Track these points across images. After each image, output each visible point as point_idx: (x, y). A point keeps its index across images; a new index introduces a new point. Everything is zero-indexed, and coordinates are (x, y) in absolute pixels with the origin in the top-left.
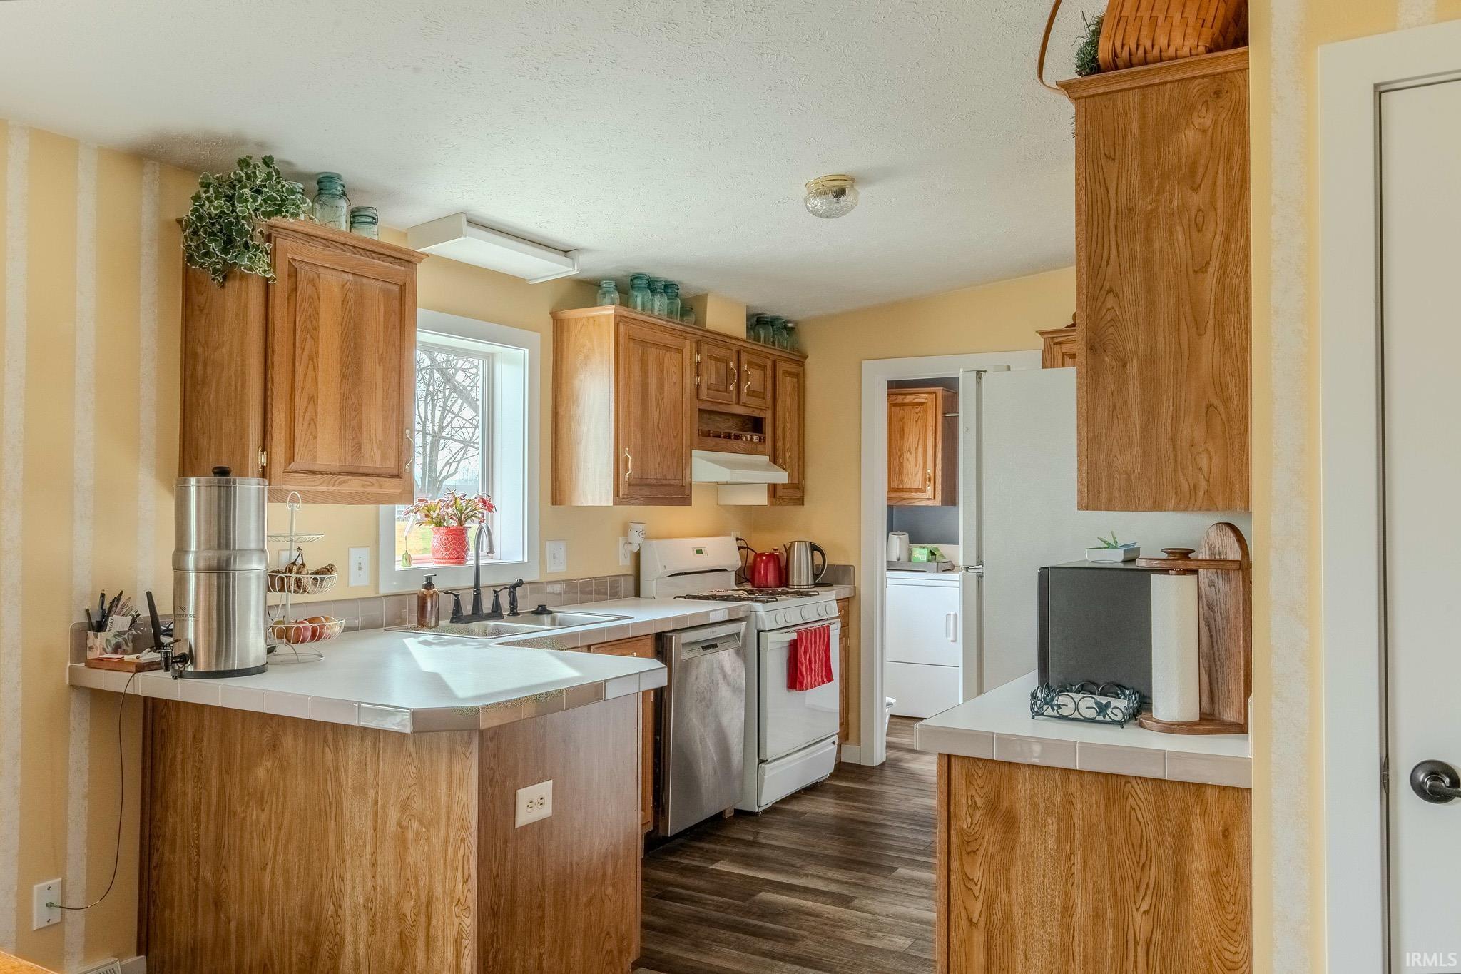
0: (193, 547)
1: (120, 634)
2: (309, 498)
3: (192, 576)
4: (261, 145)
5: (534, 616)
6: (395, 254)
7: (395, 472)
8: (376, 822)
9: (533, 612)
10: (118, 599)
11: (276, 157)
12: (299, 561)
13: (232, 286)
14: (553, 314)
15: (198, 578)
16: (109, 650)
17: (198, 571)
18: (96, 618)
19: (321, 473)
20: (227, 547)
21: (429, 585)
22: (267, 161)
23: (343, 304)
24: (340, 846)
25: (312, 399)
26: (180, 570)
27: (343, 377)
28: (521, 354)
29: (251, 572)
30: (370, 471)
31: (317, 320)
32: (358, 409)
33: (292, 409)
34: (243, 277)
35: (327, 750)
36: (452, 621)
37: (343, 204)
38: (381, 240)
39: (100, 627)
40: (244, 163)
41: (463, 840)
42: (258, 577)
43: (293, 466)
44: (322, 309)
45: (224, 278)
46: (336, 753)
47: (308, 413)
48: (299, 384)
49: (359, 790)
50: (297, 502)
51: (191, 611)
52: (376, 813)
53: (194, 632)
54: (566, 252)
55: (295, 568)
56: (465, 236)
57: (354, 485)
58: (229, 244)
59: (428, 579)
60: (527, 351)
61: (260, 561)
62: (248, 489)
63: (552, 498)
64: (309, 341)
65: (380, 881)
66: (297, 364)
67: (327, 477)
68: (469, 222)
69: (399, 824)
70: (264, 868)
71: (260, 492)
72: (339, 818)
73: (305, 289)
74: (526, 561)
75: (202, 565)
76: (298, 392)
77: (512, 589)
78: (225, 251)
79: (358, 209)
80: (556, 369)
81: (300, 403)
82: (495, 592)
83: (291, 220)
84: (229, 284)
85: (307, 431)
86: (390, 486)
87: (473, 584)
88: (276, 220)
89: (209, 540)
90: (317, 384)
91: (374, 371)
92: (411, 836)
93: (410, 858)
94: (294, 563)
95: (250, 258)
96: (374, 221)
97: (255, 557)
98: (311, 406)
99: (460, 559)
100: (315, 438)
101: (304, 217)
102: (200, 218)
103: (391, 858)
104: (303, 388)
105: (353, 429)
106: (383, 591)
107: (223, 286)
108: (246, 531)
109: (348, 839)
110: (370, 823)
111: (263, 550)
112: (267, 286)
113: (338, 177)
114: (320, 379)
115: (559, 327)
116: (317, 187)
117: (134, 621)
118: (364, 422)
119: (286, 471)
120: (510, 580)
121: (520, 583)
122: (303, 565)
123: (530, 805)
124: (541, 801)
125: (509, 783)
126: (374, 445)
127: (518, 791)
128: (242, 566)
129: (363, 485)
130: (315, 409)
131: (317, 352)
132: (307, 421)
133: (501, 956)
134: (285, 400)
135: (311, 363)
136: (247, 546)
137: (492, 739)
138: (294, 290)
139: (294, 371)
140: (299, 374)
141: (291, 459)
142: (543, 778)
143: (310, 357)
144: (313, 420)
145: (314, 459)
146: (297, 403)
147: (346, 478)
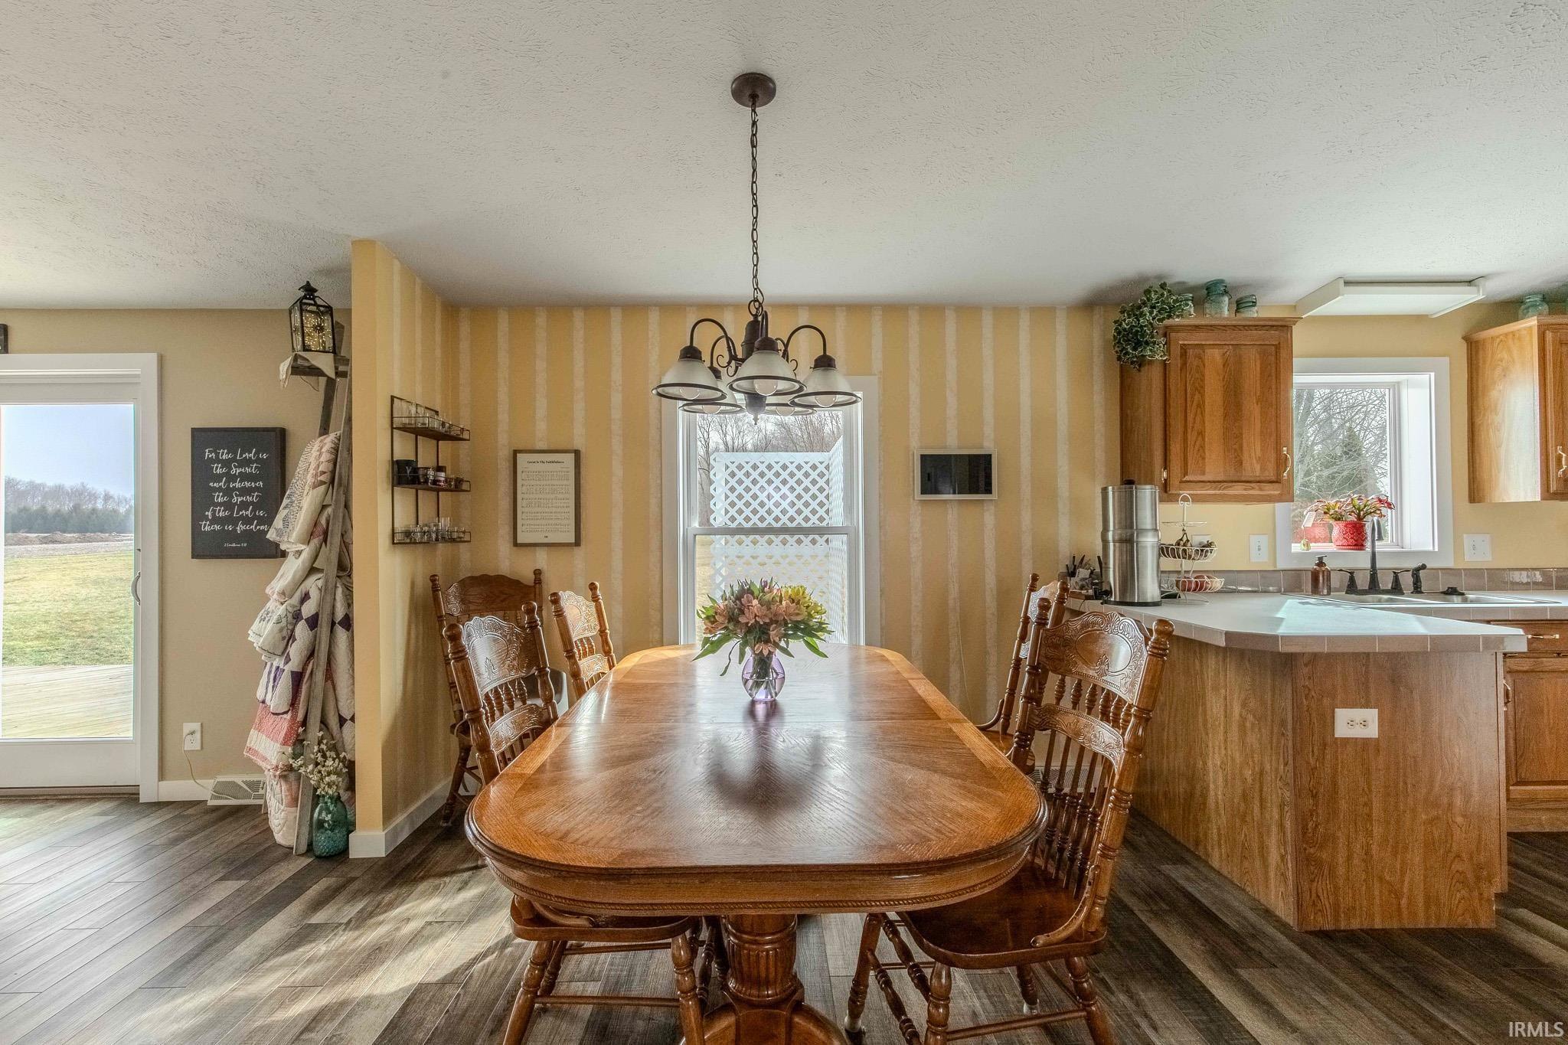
0: (1111, 528)
1: (1084, 579)
2: (1197, 499)
3: (1111, 544)
4: (1159, 277)
5: (1442, 596)
6: (1271, 323)
7: (1274, 479)
8: (1226, 712)
9: (1442, 593)
10: (1082, 560)
11: (1168, 282)
12: (1185, 539)
13: (1144, 369)
14: (1467, 339)
15: (1114, 546)
16: (1078, 587)
17: (1115, 541)
18: (1071, 570)
19: (1209, 482)
20: (1132, 527)
21: (1321, 563)
22: (1163, 286)
23: (1224, 366)
24: (1205, 724)
25: (1201, 434)
26: (1105, 542)
27: (1226, 415)
28: (1426, 378)
29: (1148, 543)
30: (1252, 479)
31: (1203, 381)
32: (1239, 437)
33: (1185, 440)
34: (1150, 363)
35: (1196, 661)
36: (1347, 593)
37: (1226, 299)
38: (1260, 316)
39: (1072, 574)
40: (1147, 292)
41: (1283, 734)
42: (1153, 547)
43: (1187, 478)
44: (1207, 373)
45: (1140, 366)
46: (1201, 662)
47: (1198, 442)
48: (1190, 425)
49: (1216, 689)
50: (1188, 501)
51: (1111, 566)
52: (1226, 705)
53: (1112, 577)
54: (1470, 282)
55: (1182, 543)
56: (1343, 295)
57: (1238, 490)
58: (1137, 345)
59: (1320, 559)
60: (1433, 374)
61: (1154, 536)
62: (1146, 494)
63: (1470, 496)
64: (1197, 397)
65: (1229, 752)
66: (1188, 411)
67: (1214, 485)
68: (1347, 283)
69: (1241, 715)
70: (1163, 729)
71: (1153, 495)
72: (1204, 704)
73: (1193, 361)
74: (1436, 550)
75: (1117, 538)
76: (1189, 430)
77: (1416, 573)
78: (1135, 349)
79: (1241, 299)
80: (1472, 383)
81: (1192, 437)
82: (1395, 573)
83: (1177, 320)
84: (1142, 369)
85: (1197, 454)
86: (1273, 490)
87: (1368, 565)
88: (1167, 322)
89: (1120, 523)
90: (1204, 423)
91: (1252, 408)
92: (1248, 725)
93: (1248, 740)
94: (1181, 540)
95: (1151, 350)
96: (1254, 304)
97: (1150, 534)
98: (1200, 438)
99: (1359, 545)
100: (1204, 459)
101: (1190, 315)
102: (1119, 333)
103: (1236, 739)
104: (1193, 427)
105: (1235, 450)
106: (1280, 566)
107: (1139, 371)
108: (1145, 518)
109: (1210, 720)
110: (1222, 713)
111: (1156, 530)
112: (1165, 365)
113: (1222, 281)
114: (1206, 420)
115: (1474, 348)
116: (1206, 292)
117: (1092, 573)
118: (1245, 445)
119: (1181, 482)
120: (1414, 564)
121: (1424, 567)
122: (1188, 541)
123: (1351, 723)
124: (1364, 723)
125: (1326, 701)
126: (1255, 461)
127: (1336, 710)
128: (1141, 539)
129: (1245, 489)
130: (1203, 440)
131: (1204, 402)
132: (1196, 448)
133: (1321, 829)
134: (1180, 436)
135: (1199, 410)
136: (1144, 527)
137: (1306, 665)
138: (1184, 364)
139: (1186, 417)
140: (1190, 418)
141: (1186, 474)
142: (1367, 706)
143: (1199, 406)
144: (1202, 447)
145: (1203, 473)
146: (1189, 437)
147: (1230, 484)
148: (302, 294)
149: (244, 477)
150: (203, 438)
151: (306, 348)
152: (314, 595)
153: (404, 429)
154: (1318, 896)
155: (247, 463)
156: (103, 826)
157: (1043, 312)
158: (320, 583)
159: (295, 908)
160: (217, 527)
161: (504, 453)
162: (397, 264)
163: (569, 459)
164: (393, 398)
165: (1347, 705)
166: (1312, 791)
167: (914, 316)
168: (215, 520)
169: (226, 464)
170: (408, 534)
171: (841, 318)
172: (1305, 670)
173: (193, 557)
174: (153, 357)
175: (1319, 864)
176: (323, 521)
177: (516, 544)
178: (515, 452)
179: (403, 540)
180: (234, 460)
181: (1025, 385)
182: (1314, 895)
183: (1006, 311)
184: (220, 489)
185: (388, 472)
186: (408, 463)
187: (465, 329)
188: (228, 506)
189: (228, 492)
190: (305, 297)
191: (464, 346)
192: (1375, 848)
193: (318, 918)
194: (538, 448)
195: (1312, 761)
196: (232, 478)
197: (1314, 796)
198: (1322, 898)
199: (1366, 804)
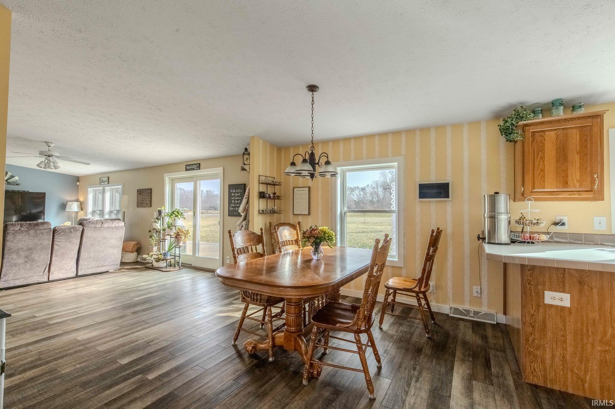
0: (486, 212)
2: (536, 200)
3: (486, 219)
6: (590, 115)
7: (588, 190)
12: (523, 217)
15: (487, 219)
17: (487, 218)
19: (548, 192)
20: (495, 212)
22: (522, 107)
23: (556, 139)
25: (543, 170)
26: (484, 218)
27: (557, 161)
30: (574, 190)
31: (544, 146)
32: (566, 171)
33: (533, 174)
37: (562, 107)
42: (505, 220)
43: (535, 190)
44: (546, 143)
47: (541, 174)
48: (536, 167)
51: (486, 227)
53: (487, 232)
55: (522, 219)
57: (566, 195)
62: (502, 198)
64: (540, 154)
66: (535, 161)
67: (550, 193)
71: (505, 198)
73: (538, 139)
75: (488, 216)
76: (536, 169)
79: (575, 105)
81: (537, 172)
85: (540, 179)
86: (587, 195)
89: (490, 210)
90: (544, 165)
91: (574, 157)
94: (522, 217)
96: (582, 107)
97: (504, 215)
98: (542, 172)
100: (544, 181)
104: (538, 168)
105: (564, 177)
111: (507, 213)
112: (523, 141)
113: (560, 99)
114: (546, 164)
116: (552, 105)
118: (569, 174)
119: (531, 192)
122: (524, 218)
123: (553, 298)
124: (561, 300)
125: (540, 287)
126: (576, 181)
127: (545, 291)
128: (499, 217)
129: (569, 195)
130: (544, 173)
131: (544, 156)
132: (540, 176)
133: (536, 341)
134: (531, 172)
135: (541, 160)
136: (500, 212)
137: (529, 270)
138: (533, 140)
139: (534, 163)
140: (536, 164)
141: (534, 188)
142: (564, 291)
143: (541, 158)
144: (544, 177)
145: (544, 188)
146: (536, 173)
147: (562, 192)
148: (245, 150)
149: (238, 196)
150: (231, 187)
151: (245, 164)
152: (244, 226)
153: (262, 183)
154: (534, 369)
155: (238, 193)
156: (210, 277)
157: (475, 124)
158: (245, 223)
159: (231, 299)
160: (233, 209)
161: (292, 188)
162: (261, 141)
163: (307, 189)
164: (259, 176)
165: (551, 290)
166: (532, 325)
167: (418, 133)
168: (232, 207)
169: (234, 193)
170: (263, 211)
171: (390, 137)
172: (528, 273)
173: (229, 216)
174: (222, 168)
175: (535, 356)
176: (247, 207)
177: (293, 214)
178: (294, 188)
179: (262, 212)
180: (236, 192)
181: (466, 154)
182: (532, 368)
183: (457, 126)
184: (233, 199)
185: (258, 195)
186: (263, 192)
187: (283, 154)
188: (234, 203)
189: (234, 200)
190: (245, 151)
191: (283, 158)
192: (568, 357)
193: (234, 302)
194: (300, 186)
195: (532, 312)
196: (235, 197)
197: (533, 327)
198: (536, 370)
199: (563, 336)
